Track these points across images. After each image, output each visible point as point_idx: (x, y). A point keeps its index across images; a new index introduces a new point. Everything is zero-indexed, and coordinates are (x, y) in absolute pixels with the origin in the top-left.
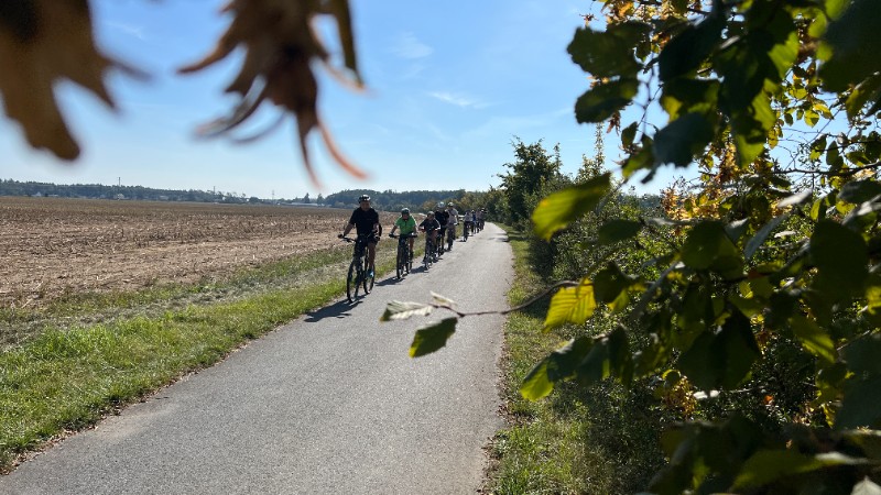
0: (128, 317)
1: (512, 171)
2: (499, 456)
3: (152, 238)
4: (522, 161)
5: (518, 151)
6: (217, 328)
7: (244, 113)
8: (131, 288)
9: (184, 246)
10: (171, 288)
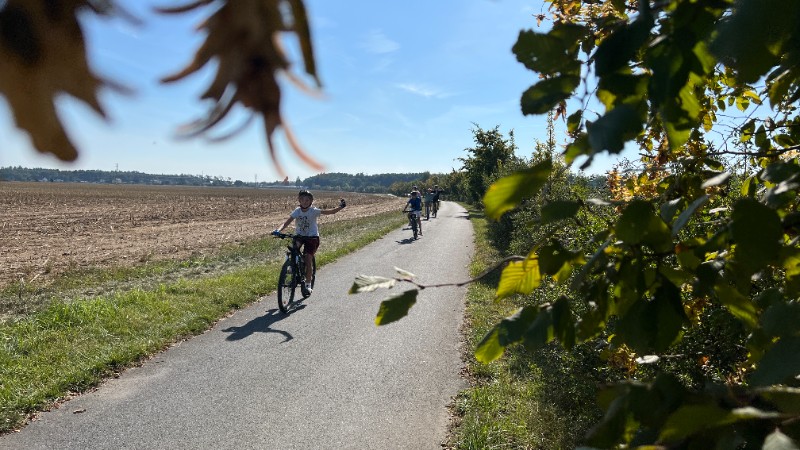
0: (126, 289)
1: (472, 154)
2: (461, 413)
3: (146, 218)
4: (481, 145)
5: (477, 136)
6: (205, 299)
7: (219, 116)
8: (128, 264)
9: (176, 225)
10: (163, 263)
